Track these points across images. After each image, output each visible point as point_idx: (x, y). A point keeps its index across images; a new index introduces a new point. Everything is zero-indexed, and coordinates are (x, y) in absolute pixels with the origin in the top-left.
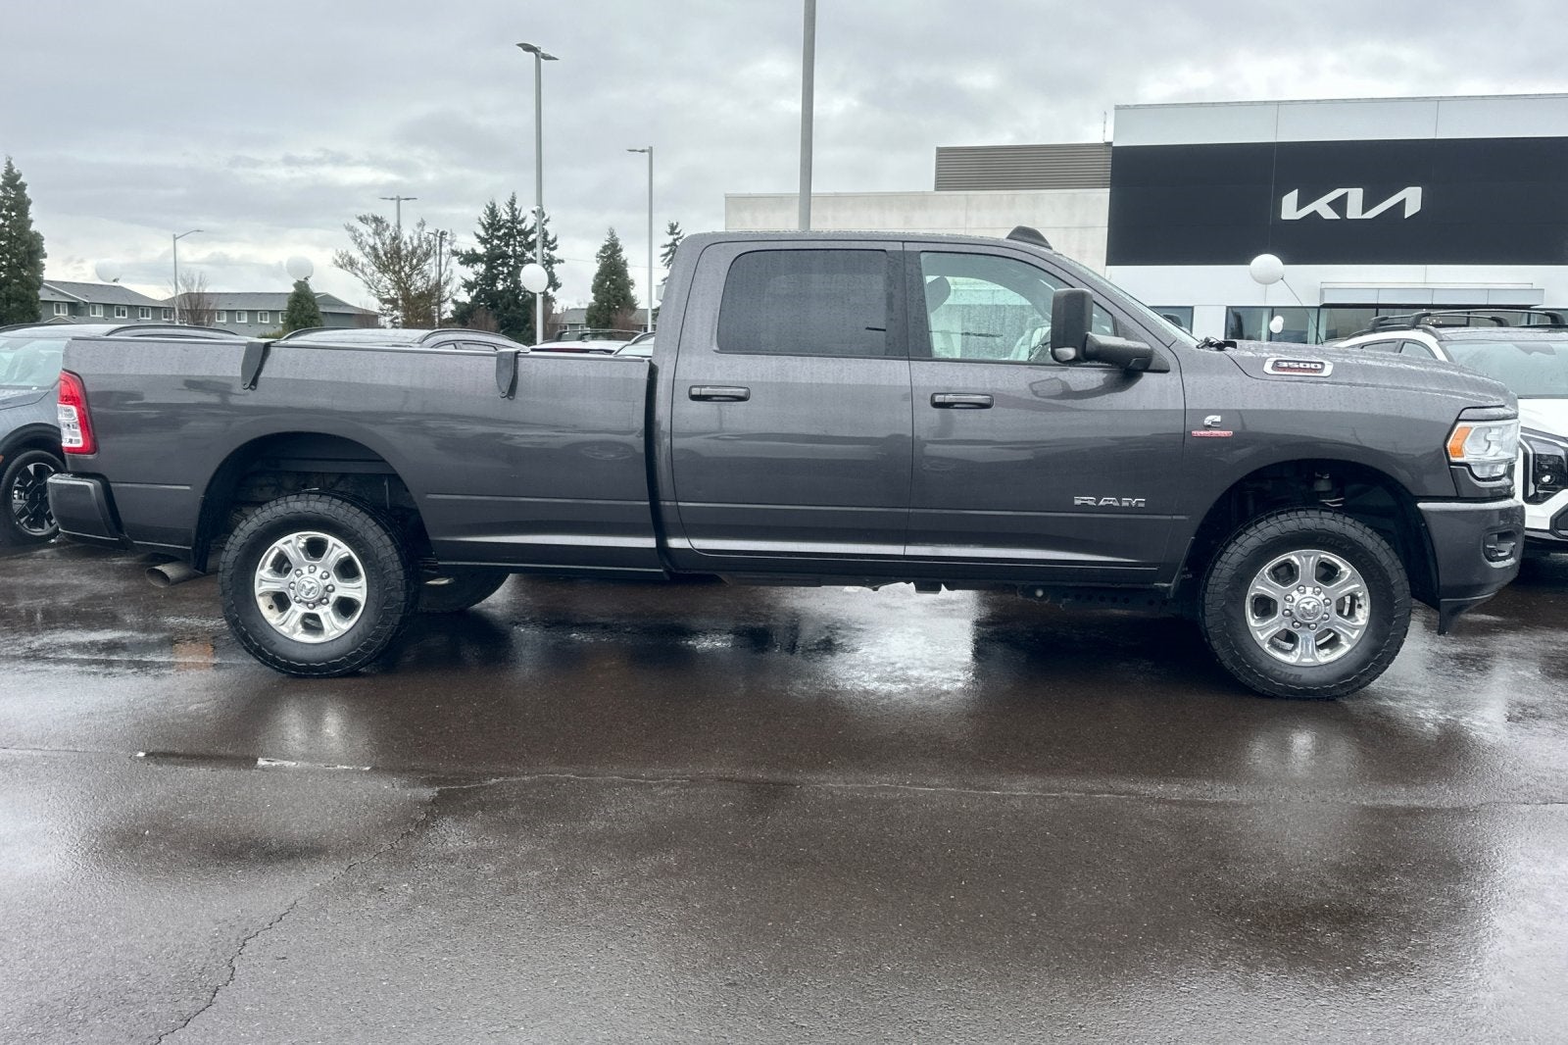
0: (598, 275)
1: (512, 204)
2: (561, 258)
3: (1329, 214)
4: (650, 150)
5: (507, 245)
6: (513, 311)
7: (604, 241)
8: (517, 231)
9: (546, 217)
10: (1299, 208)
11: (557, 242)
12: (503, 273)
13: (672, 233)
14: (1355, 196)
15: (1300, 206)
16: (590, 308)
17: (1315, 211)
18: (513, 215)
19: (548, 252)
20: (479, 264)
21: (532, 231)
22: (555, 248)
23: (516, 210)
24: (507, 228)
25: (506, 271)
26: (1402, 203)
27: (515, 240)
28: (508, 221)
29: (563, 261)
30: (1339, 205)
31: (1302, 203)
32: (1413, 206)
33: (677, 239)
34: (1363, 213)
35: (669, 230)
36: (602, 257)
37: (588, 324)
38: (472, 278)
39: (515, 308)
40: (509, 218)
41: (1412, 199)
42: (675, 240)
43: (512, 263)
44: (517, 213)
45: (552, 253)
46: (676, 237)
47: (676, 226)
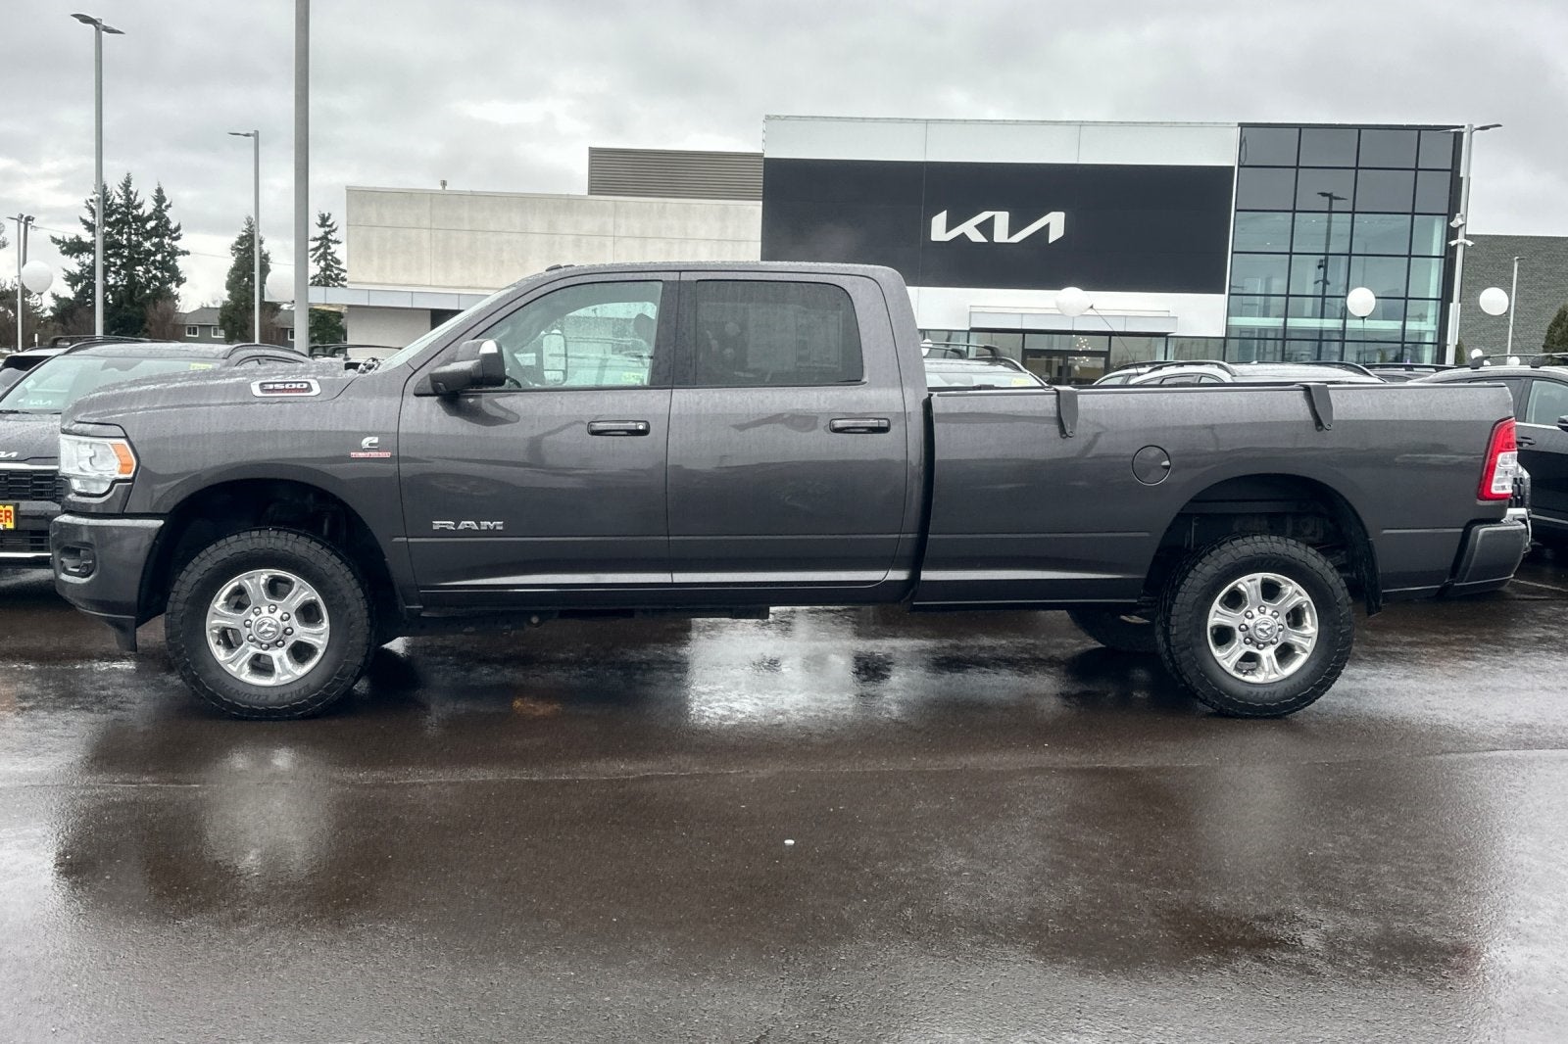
0: (234, 270)
1: (127, 185)
2: (186, 249)
3: (977, 237)
4: (256, 135)
5: (120, 233)
6: (126, 310)
7: (240, 231)
8: (133, 217)
9: (167, 203)
10: (948, 229)
11: (181, 232)
12: (115, 264)
13: (322, 225)
14: (1002, 219)
15: (949, 227)
16: (225, 308)
17: (963, 234)
18: (128, 198)
19: (170, 241)
20: (86, 254)
21: (149, 218)
22: (178, 238)
23: (131, 193)
24: (119, 213)
25: (119, 262)
26: (1046, 229)
27: (130, 228)
28: (122, 206)
29: (188, 253)
30: (986, 228)
31: (951, 225)
32: (1056, 232)
33: (329, 232)
34: (1009, 237)
35: (319, 222)
36: (238, 249)
37: (222, 326)
38: (77, 270)
39: (129, 306)
40: (122, 202)
41: (1055, 223)
42: (327, 233)
43: (126, 254)
44: (132, 197)
45: (174, 243)
46: (327, 229)
47: (328, 218)
